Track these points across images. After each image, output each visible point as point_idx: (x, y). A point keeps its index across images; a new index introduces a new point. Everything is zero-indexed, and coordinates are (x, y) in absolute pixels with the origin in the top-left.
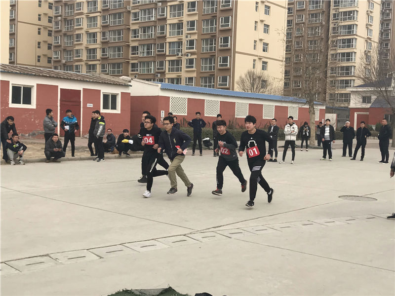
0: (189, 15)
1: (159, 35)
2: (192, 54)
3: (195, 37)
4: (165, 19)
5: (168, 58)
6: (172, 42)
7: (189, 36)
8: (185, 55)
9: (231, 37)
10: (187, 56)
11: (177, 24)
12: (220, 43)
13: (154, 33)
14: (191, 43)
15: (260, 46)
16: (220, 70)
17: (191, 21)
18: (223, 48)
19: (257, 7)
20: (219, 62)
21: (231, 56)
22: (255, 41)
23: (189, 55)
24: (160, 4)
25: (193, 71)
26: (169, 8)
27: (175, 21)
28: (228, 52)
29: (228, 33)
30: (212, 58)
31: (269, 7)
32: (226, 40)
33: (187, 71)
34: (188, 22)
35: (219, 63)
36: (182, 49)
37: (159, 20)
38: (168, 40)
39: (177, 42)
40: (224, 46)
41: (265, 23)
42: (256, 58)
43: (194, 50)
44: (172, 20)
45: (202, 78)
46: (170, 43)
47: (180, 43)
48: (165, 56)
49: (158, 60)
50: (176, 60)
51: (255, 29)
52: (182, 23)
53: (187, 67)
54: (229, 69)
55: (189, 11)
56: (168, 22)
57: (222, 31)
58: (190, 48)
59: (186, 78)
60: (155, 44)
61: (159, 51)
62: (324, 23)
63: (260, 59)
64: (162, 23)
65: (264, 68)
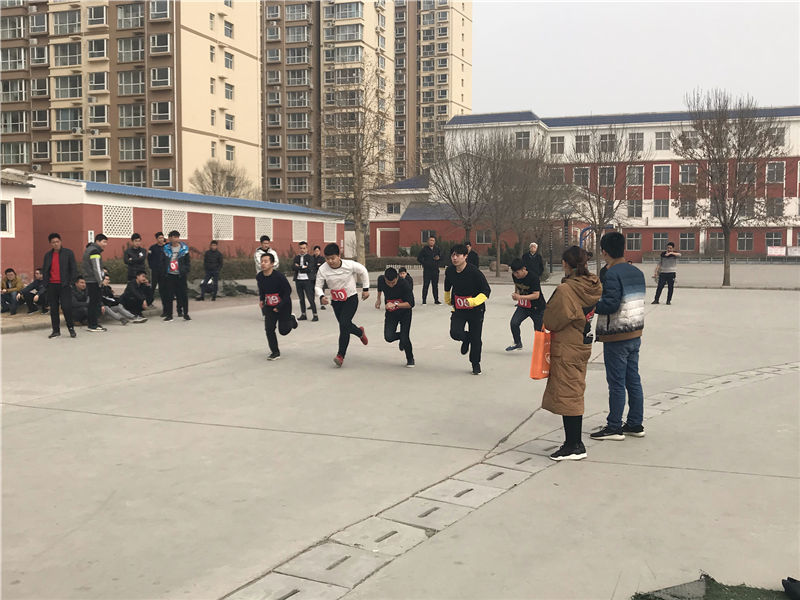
0: (91, 62)
1: (36, 96)
2: (103, 129)
3: (106, 101)
4: (46, 68)
5: (54, 137)
6: (62, 109)
7: (94, 99)
8: (88, 131)
9: (173, 102)
10: (93, 133)
11: (70, 77)
12: (153, 114)
13: (26, 91)
14: (100, 110)
15: (221, 120)
16: (155, 158)
17: (96, 74)
18: (158, 121)
19: (212, 54)
20: (153, 145)
21: (173, 136)
22: (213, 112)
23: (97, 131)
24: (35, 41)
25: (106, 160)
26: (52, 49)
27: (66, 72)
28: (167, 129)
29: (166, 96)
30: (139, 138)
31: (231, 56)
32: (163, 108)
33: (93, 160)
34: (91, 75)
35: (153, 147)
36: (81, 122)
37: (34, 69)
38: (54, 105)
39: (71, 109)
40: (160, 117)
41: (227, 81)
42: (216, 140)
43: (106, 124)
44: (58, 70)
45: (123, 174)
46: (57, 110)
47: (76, 111)
48: (49, 132)
49: (35, 140)
50: (72, 141)
51: (212, 92)
52: (80, 76)
53: (93, 153)
54: (171, 158)
55: (92, 55)
56: (53, 73)
57: (155, 92)
58: (96, 121)
59: (93, 172)
60: (28, 112)
61: (36, 125)
62: (312, 86)
63: (223, 141)
64: (41, 75)
65: (229, 156)
